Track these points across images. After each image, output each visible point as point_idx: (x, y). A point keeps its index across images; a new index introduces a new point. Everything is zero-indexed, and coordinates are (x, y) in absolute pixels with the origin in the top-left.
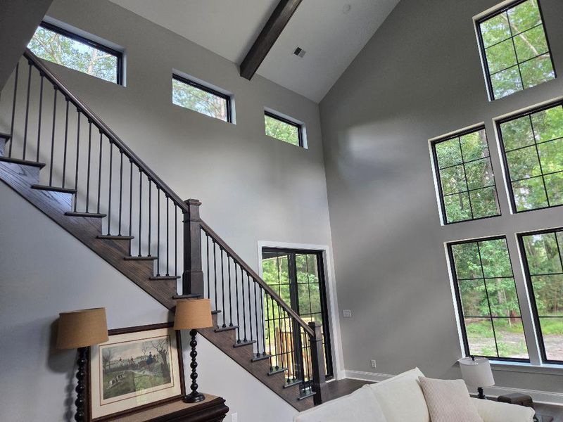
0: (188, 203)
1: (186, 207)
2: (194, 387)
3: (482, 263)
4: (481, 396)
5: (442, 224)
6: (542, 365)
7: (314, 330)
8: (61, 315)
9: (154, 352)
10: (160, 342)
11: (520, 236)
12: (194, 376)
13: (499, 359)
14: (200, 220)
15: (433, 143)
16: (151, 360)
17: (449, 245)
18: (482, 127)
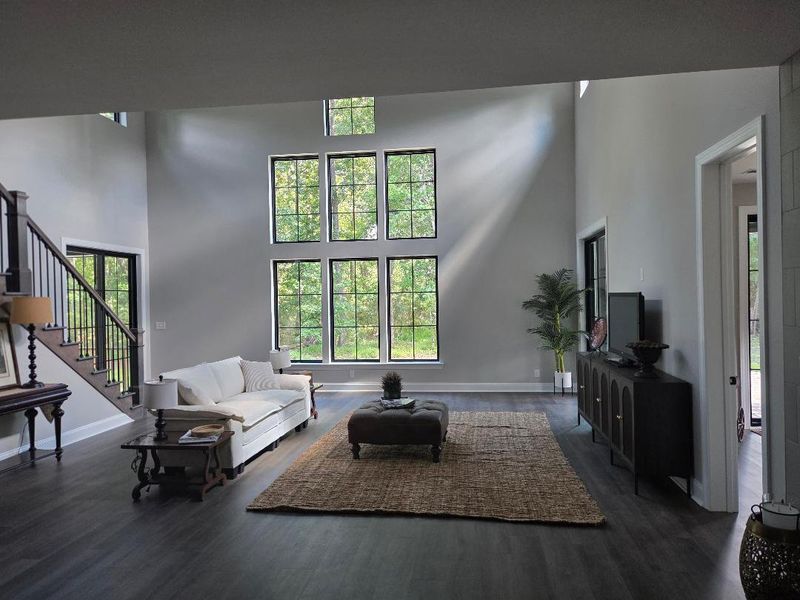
0: (14, 194)
1: (11, 199)
2: (32, 376)
4: (281, 371)
5: (272, 242)
6: (330, 363)
7: (136, 336)
11: (331, 261)
12: (32, 367)
13: (301, 361)
14: (27, 216)
15: (274, 160)
17: (275, 263)
18: (317, 157)
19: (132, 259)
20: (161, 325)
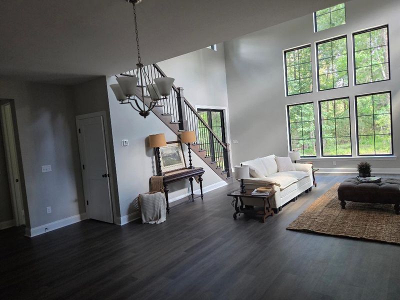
0: (179, 89)
1: (178, 91)
2: (191, 164)
3: (302, 115)
4: (295, 162)
5: (286, 96)
6: (321, 157)
7: (226, 146)
8: (151, 136)
9: (175, 152)
10: (176, 148)
11: (319, 102)
12: (190, 160)
13: (304, 156)
14: (184, 98)
15: (285, 52)
16: (174, 154)
17: (288, 106)
18: (309, 46)
19: (222, 111)
20: (235, 141)
